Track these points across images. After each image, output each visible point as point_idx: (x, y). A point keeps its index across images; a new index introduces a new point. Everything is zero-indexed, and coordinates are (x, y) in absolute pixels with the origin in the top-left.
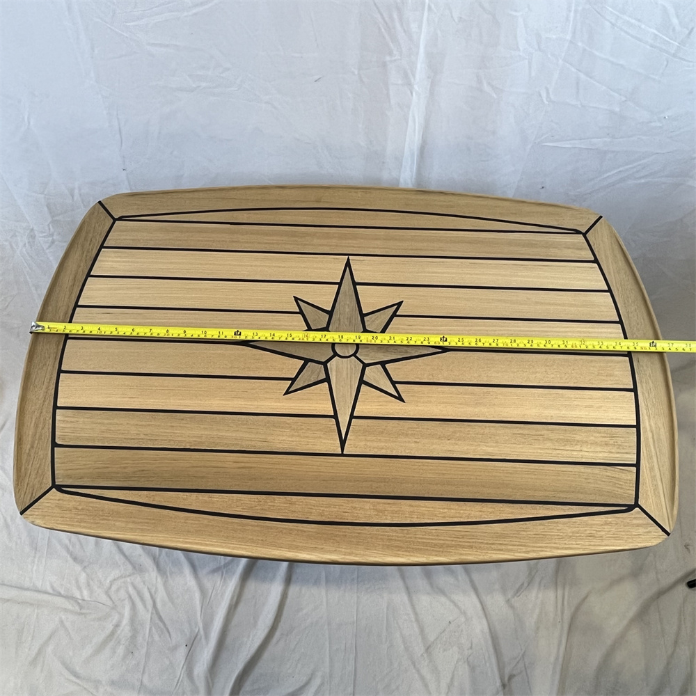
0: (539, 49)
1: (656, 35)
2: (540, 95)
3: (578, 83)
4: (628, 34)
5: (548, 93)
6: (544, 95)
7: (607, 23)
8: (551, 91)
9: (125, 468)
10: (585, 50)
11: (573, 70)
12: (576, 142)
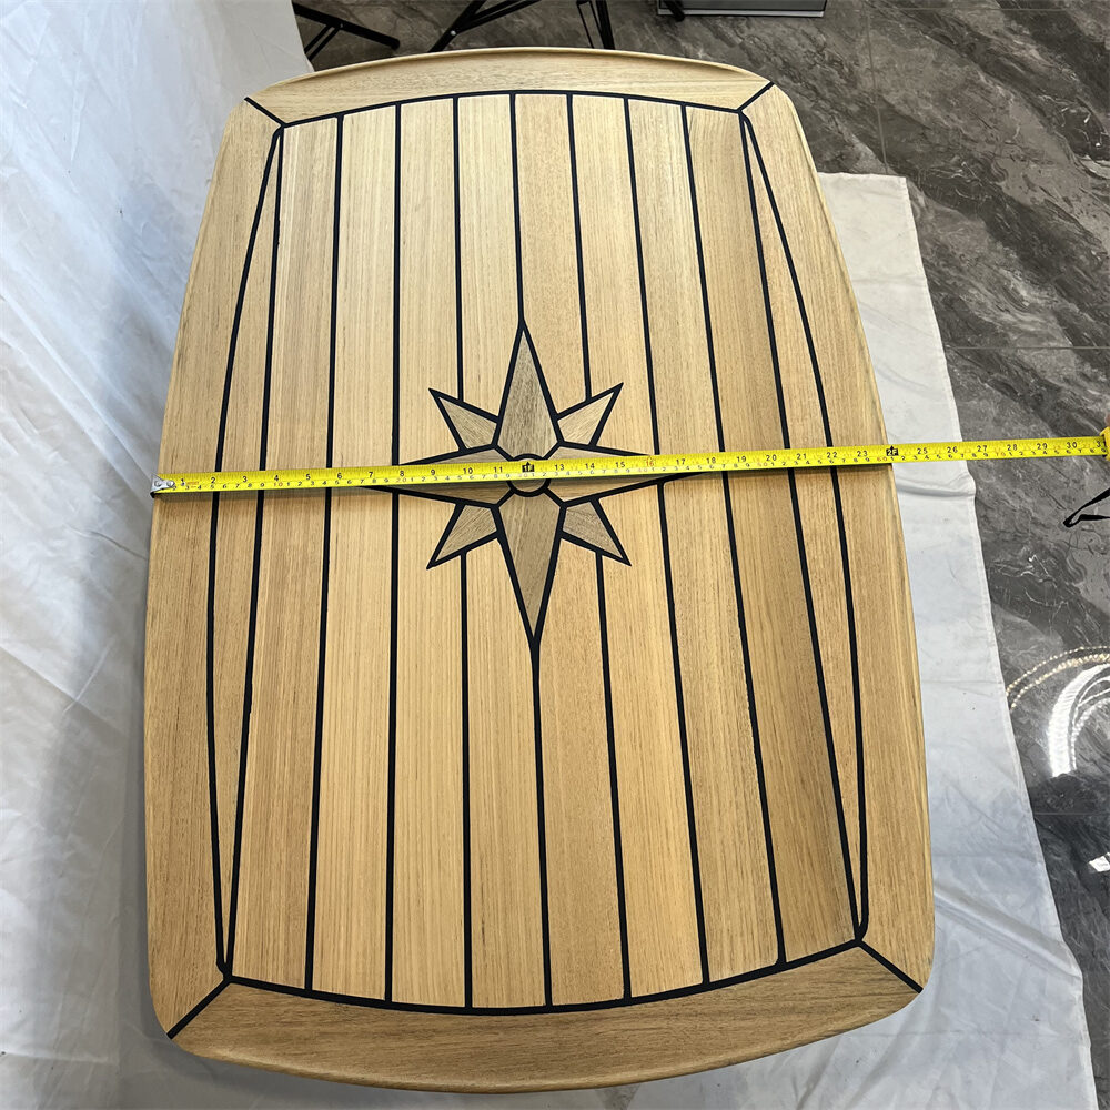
9: (803, 816)
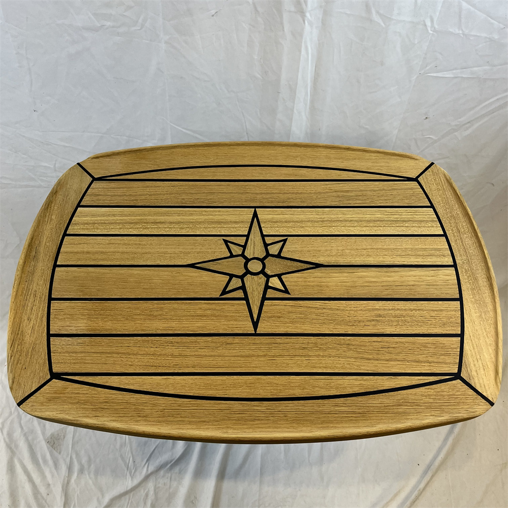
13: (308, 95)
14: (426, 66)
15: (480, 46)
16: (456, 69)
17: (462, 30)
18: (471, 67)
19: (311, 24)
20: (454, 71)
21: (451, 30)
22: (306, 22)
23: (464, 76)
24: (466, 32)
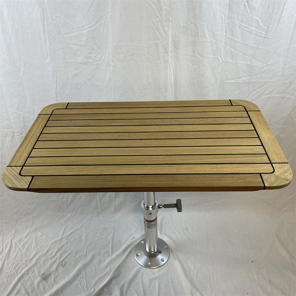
0: (215, 39)
1: (256, 30)
2: (219, 59)
3: (232, 53)
4: (246, 31)
5: (221, 57)
6: (220, 59)
7: (237, 27)
8: (222, 57)
10: (231, 38)
11: (229, 47)
12: (237, 79)
13: (173, 90)
14: (223, 78)
15: (243, 68)
16: (235, 79)
17: (234, 61)
18: (242, 78)
19: (171, 57)
20: (235, 80)
21: (230, 61)
22: (169, 57)
23: (240, 82)
24: (236, 62)
